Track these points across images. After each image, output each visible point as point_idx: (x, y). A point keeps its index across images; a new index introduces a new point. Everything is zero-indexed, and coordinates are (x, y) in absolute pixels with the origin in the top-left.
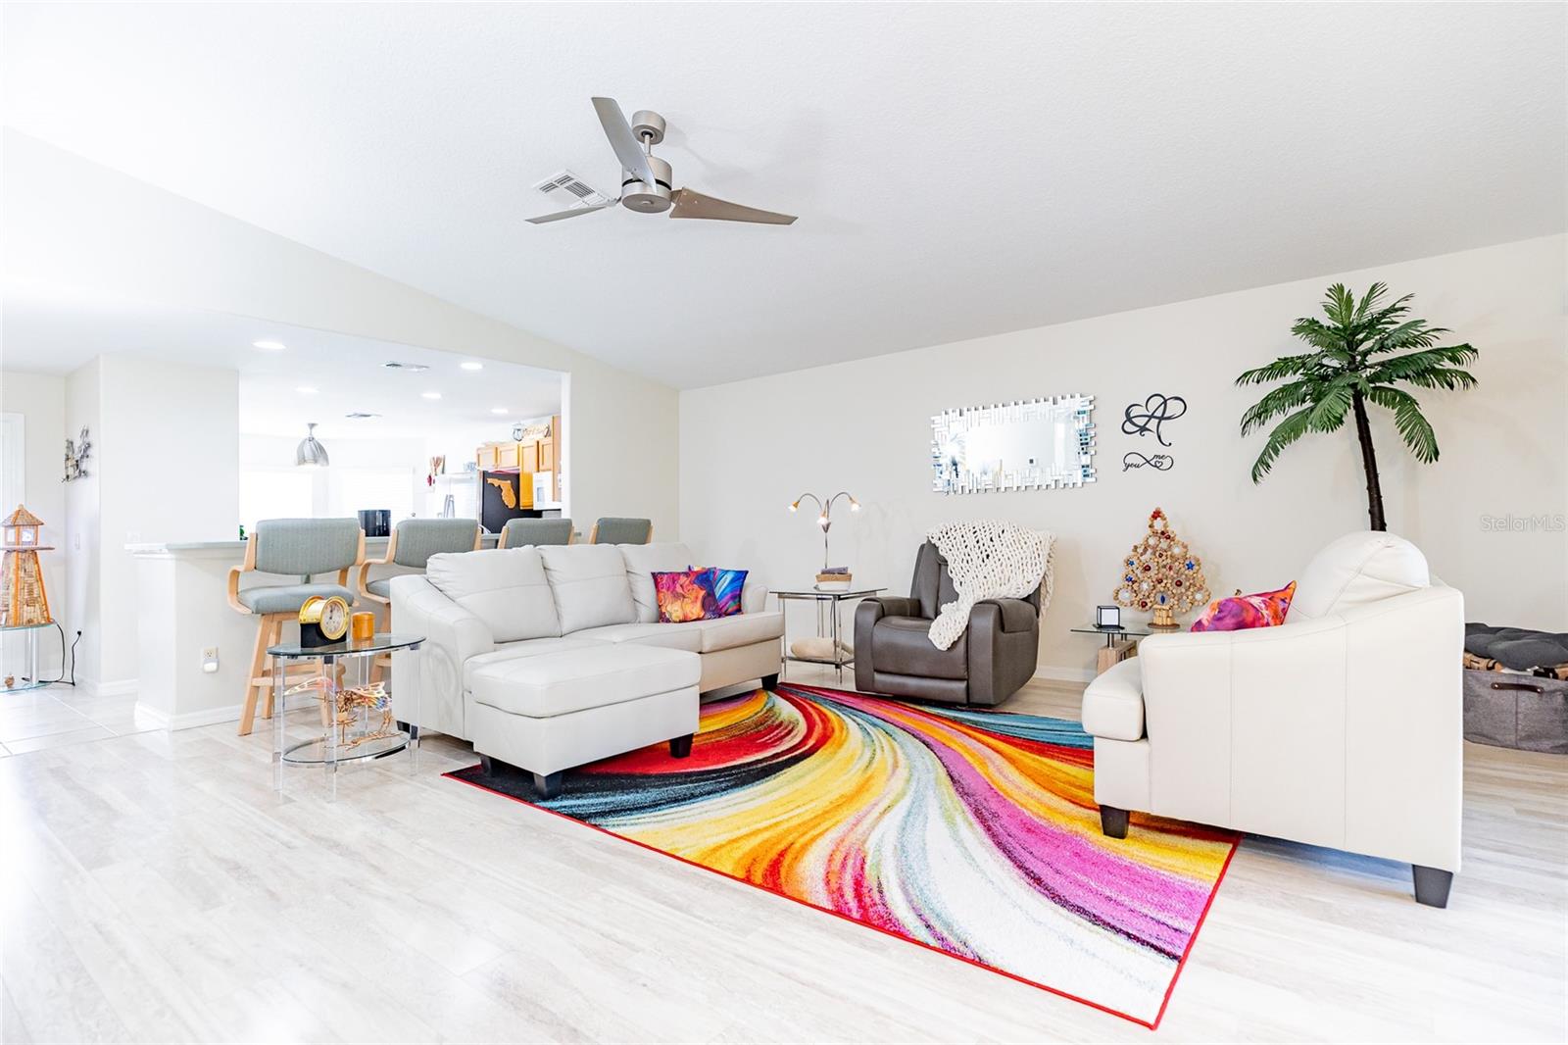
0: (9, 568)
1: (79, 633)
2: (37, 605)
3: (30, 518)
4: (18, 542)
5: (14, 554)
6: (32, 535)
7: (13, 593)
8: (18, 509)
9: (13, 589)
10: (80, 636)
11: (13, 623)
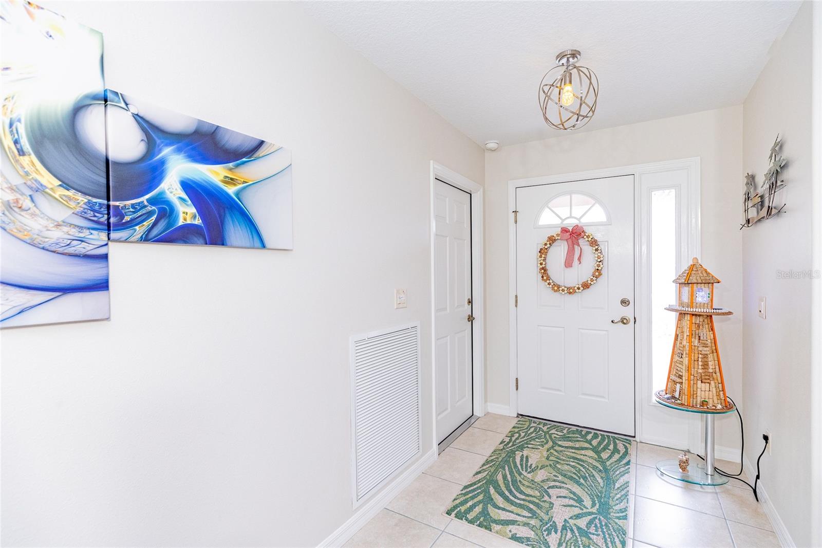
0: (683, 332)
1: (766, 438)
2: (712, 383)
3: (705, 275)
4: (692, 303)
5: (688, 317)
6: (708, 295)
7: (687, 364)
8: (692, 263)
9: (687, 359)
10: (767, 442)
11: (686, 401)
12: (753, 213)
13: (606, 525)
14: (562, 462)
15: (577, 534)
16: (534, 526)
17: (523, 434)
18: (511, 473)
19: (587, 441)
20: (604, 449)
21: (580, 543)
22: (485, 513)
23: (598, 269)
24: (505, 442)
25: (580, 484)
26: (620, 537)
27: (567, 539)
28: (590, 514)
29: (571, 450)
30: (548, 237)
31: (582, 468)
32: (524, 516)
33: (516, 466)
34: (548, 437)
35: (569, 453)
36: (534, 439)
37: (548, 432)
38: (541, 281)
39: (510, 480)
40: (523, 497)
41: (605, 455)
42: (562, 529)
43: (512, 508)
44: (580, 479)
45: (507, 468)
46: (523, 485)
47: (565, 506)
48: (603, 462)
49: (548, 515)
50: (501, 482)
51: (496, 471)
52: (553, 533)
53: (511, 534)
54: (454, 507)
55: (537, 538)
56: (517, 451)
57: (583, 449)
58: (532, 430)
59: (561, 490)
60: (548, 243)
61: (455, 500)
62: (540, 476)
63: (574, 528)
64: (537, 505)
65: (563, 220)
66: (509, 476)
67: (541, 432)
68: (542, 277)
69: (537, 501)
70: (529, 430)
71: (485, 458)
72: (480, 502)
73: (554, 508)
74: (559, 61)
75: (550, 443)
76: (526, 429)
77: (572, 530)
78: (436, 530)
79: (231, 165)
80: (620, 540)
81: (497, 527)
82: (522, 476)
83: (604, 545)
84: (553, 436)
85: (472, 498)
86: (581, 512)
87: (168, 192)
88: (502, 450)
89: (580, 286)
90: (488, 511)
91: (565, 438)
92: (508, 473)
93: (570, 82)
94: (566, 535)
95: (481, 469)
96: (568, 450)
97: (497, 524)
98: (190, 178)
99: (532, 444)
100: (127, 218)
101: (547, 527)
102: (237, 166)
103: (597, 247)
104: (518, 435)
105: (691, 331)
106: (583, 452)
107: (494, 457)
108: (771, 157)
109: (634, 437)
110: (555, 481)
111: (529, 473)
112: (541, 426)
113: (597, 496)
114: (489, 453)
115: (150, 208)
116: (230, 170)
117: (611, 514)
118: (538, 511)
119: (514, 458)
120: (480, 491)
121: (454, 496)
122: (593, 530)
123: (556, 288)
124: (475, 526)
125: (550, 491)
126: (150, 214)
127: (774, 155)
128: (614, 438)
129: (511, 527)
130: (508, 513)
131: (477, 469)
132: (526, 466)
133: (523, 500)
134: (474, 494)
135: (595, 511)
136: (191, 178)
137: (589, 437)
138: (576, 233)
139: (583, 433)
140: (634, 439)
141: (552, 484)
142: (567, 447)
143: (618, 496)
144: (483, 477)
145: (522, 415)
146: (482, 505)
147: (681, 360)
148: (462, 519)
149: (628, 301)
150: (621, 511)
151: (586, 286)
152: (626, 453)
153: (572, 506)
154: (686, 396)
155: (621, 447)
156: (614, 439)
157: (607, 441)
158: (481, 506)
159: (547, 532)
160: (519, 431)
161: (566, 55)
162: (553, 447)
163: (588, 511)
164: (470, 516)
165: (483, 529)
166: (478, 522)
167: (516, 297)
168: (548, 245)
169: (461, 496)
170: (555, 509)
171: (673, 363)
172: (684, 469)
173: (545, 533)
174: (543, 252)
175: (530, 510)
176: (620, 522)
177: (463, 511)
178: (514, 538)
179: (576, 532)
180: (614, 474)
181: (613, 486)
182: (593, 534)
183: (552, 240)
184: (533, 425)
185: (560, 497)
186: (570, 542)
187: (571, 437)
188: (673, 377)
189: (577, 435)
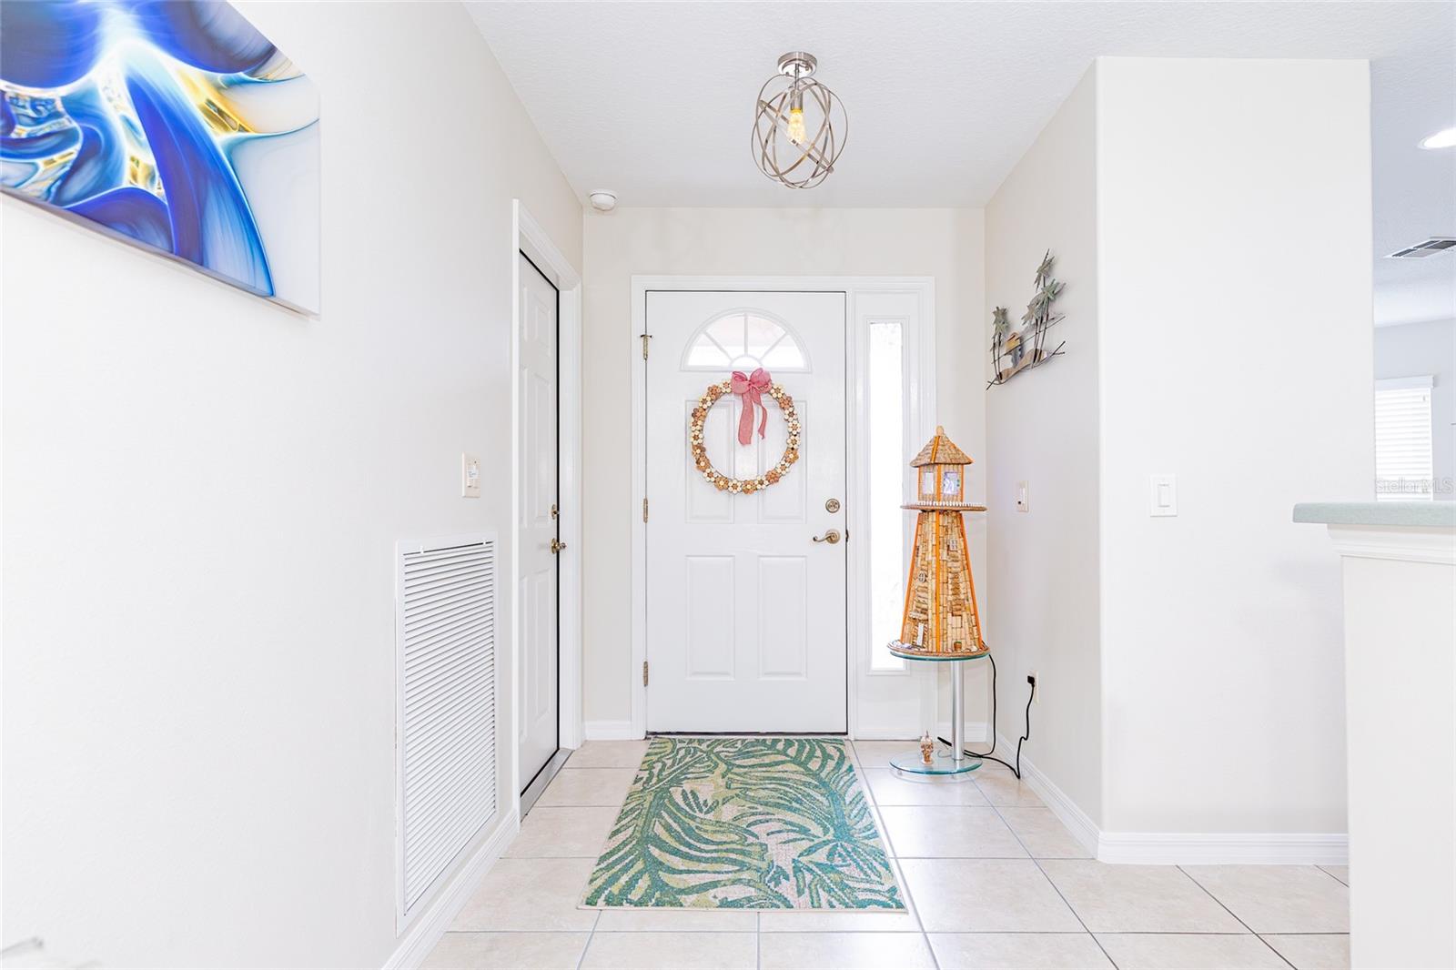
0: (926, 542)
1: (1031, 680)
2: (964, 614)
3: (954, 452)
4: (938, 495)
5: (933, 517)
6: (957, 483)
7: (934, 589)
8: (935, 434)
9: (934, 581)
10: (1033, 686)
11: (935, 647)
12: (1007, 363)
13: (854, 850)
14: (753, 787)
15: (820, 873)
16: (749, 881)
17: (669, 762)
18: (676, 819)
19: (779, 753)
20: (811, 756)
21: (828, 881)
22: (657, 885)
23: (793, 449)
24: (642, 778)
25: (795, 810)
26: (879, 860)
27: (807, 882)
28: (826, 843)
29: (760, 769)
30: (709, 388)
31: (787, 789)
32: (727, 872)
33: (679, 809)
34: (713, 757)
35: (759, 772)
36: (692, 766)
37: (711, 751)
38: (696, 469)
39: (679, 830)
40: (714, 847)
41: (814, 765)
42: (795, 872)
43: (703, 866)
44: (791, 803)
45: (665, 814)
46: (706, 831)
47: (785, 843)
48: (815, 775)
49: (764, 860)
50: (665, 836)
51: (647, 823)
52: (783, 881)
53: (717, 900)
54: (596, 891)
55: (762, 893)
56: (671, 787)
57: (777, 764)
58: (682, 752)
59: (769, 824)
60: (709, 399)
61: (592, 881)
62: (728, 813)
63: (811, 866)
64: (743, 853)
65: (732, 361)
66: (675, 825)
67: (699, 753)
68: (698, 462)
69: (739, 847)
70: (677, 753)
71: (618, 810)
72: (641, 873)
73: (769, 849)
74: (783, 68)
75: (723, 767)
76: (670, 753)
77: (809, 870)
78: (579, 934)
79: (220, 77)
80: (880, 863)
81: (688, 899)
82: (698, 820)
83: (862, 874)
84: (722, 755)
85: (625, 870)
86: (812, 844)
87: (103, 96)
88: (642, 791)
89: (764, 479)
90: (662, 881)
91: (743, 754)
92: (670, 821)
93: (801, 108)
94: (804, 878)
95: (618, 827)
96: (756, 769)
97: (686, 894)
98: (145, 77)
99: (692, 773)
100: (21, 131)
101: (770, 875)
102: (232, 84)
103: (791, 410)
104: (660, 764)
105: (938, 537)
106: (780, 768)
107: (634, 804)
108: (1038, 280)
109: (846, 734)
110: (753, 814)
111: (707, 812)
112: (696, 744)
113: (826, 818)
114: (621, 800)
115: (67, 123)
116: (218, 88)
117: (855, 836)
118: (747, 860)
119: (671, 799)
120: (632, 857)
121: (588, 877)
122: (838, 861)
123: (722, 484)
124: (649, 908)
125: (752, 829)
126: (67, 137)
127: (1042, 278)
128: (818, 741)
129: (712, 892)
130: (699, 875)
131: (611, 827)
132: (698, 804)
133: (716, 851)
134: (624, 863)
135: (831, 838)
136: (148, 80)
137: (780, 746)
138: (758, 382)
139: (767, 742)
140: (846, 737)
141: (752, 819)
142: (753, 766)
143: (855, 812)
144: (628, 836)
145: (654, 733)
146: (647, 875)
147: (926, 584)
148: (621, 904)
149: (837, 503)
150: (867, 829)
151: (773, 478)
152: (842, 758)
153: (795, 840)
154: (934, 639)
155: (830, 749)
156: (817, 743)
157: (808, 747)
158: (646, 877)
159: (773, 883)
160: (661, 757)
161: (795, 60)
162: (728, 771)
163: (821, 840)
164: (635, 895)
165: (667, 908)
166: (653, 901)
167: (646, 501)
168: (709, 403)
169: (601, 873)
170: (772, 850)
171: (912, 593)
172: (927, 758)
173: (772, 885)
174: (698, 415)
175: (734, 862)
176: (871, 842)
177: (616, 892)
178: (725, 904)
179: (817, 870)
180: (837, 786)
181: (842, 802)
182: (842, 866)
183: (715, 393)
184: (679, 746)
185: (772, 833)
186: (813, 884)
187: (751, 752)
188: (914, 615)
189: (759, 748)
